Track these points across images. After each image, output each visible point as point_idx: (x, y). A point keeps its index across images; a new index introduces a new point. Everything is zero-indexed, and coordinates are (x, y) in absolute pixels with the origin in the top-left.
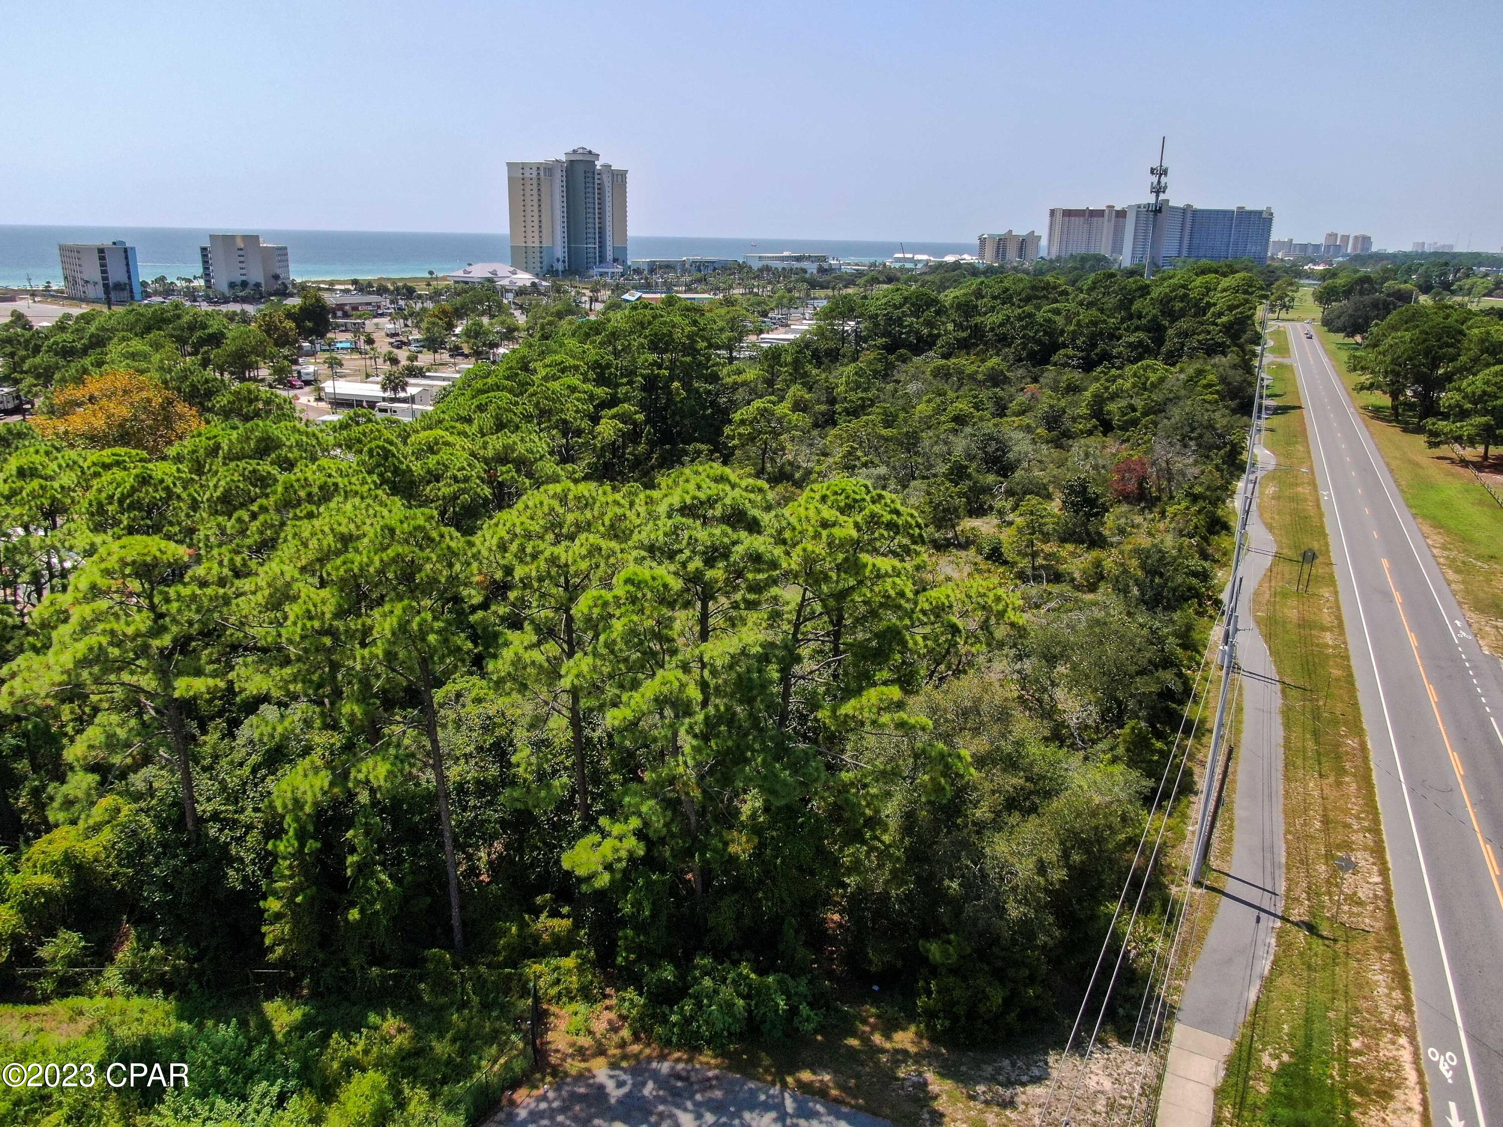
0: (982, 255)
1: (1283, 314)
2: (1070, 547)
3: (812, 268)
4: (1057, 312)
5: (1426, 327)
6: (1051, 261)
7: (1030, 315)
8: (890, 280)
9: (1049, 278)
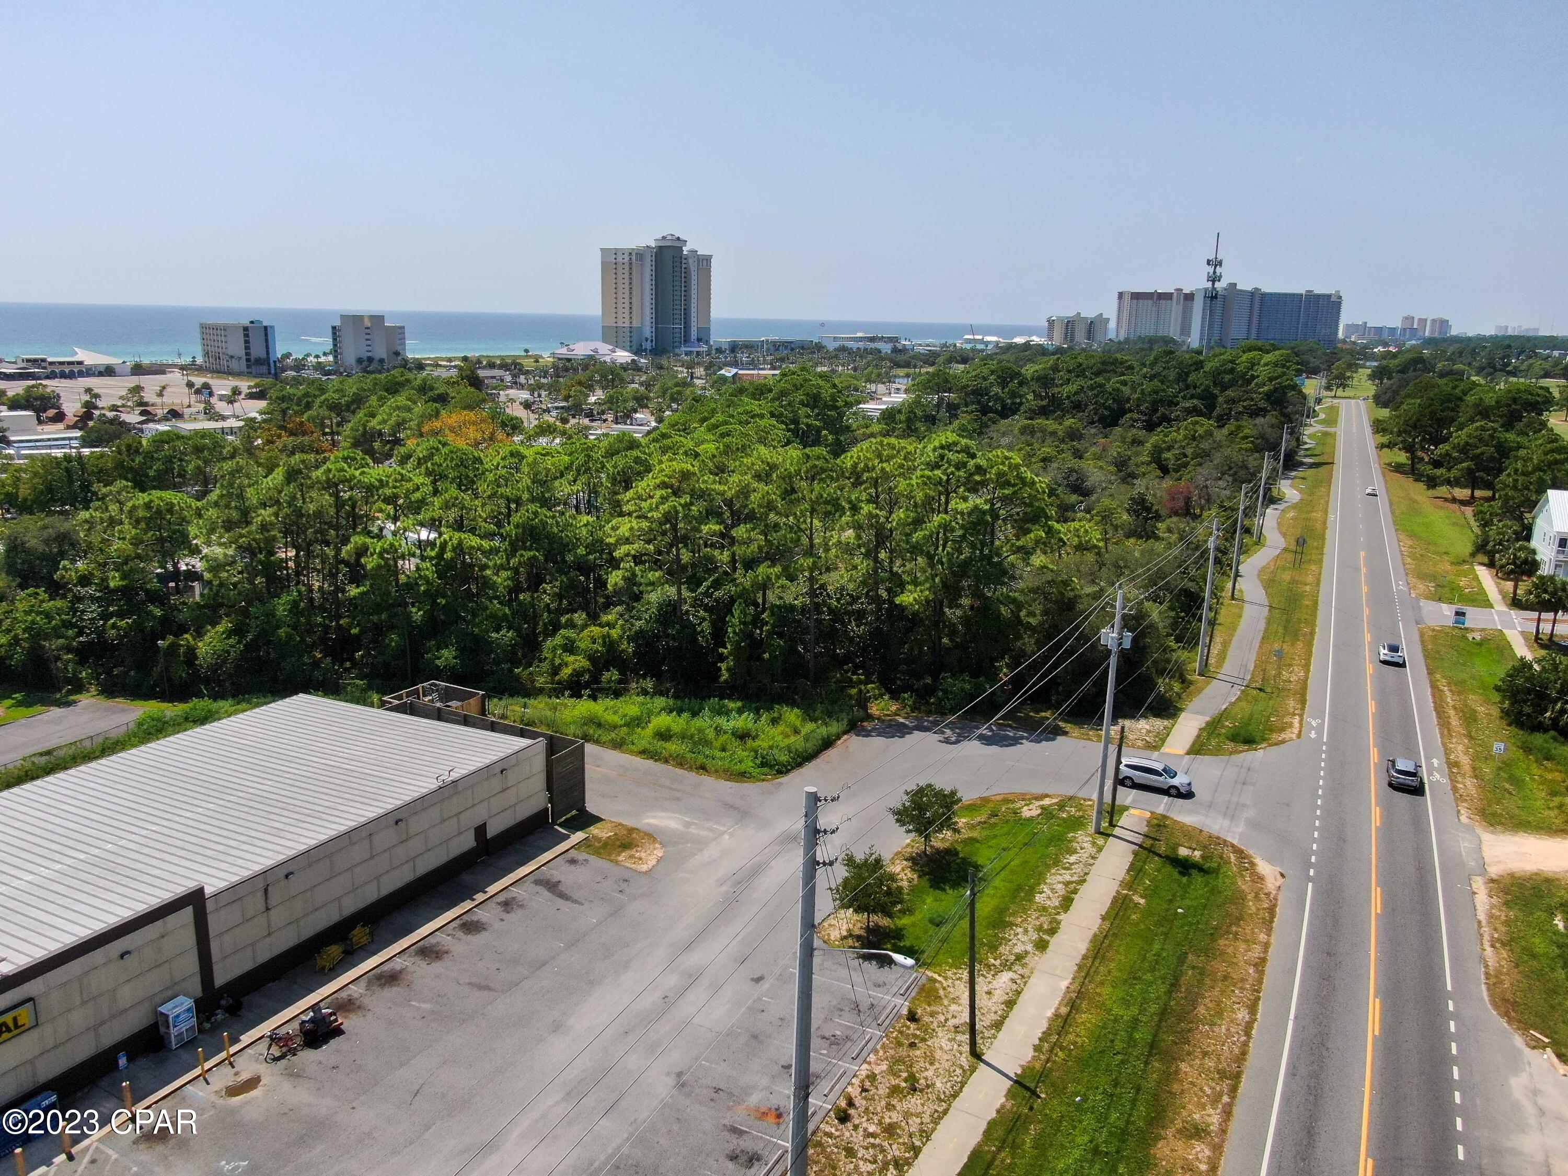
0: (1051, 339)
1: (1340, 392)
2: (1132, 540)
3: (886, 348)
4: (1124, 383)
5: (1431, 395)
6: (1120, 343)
7: (1101, 386)
8: (964, 361)
9: (1119, 356)
